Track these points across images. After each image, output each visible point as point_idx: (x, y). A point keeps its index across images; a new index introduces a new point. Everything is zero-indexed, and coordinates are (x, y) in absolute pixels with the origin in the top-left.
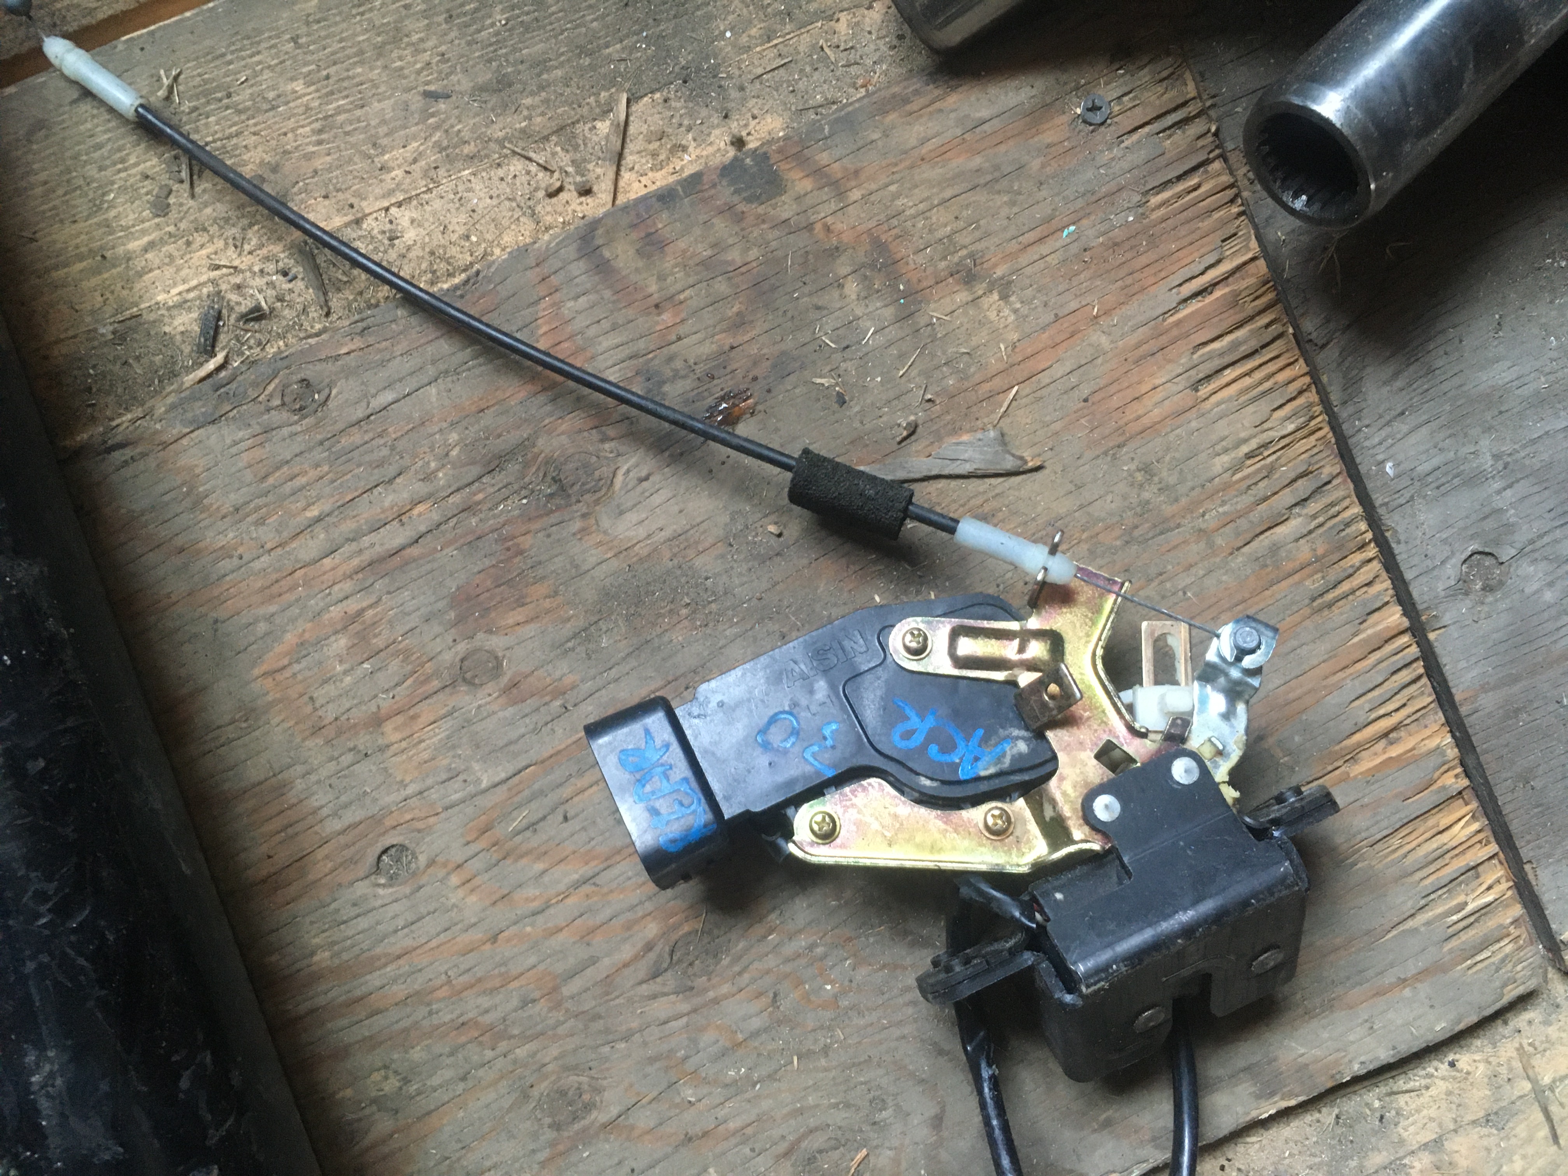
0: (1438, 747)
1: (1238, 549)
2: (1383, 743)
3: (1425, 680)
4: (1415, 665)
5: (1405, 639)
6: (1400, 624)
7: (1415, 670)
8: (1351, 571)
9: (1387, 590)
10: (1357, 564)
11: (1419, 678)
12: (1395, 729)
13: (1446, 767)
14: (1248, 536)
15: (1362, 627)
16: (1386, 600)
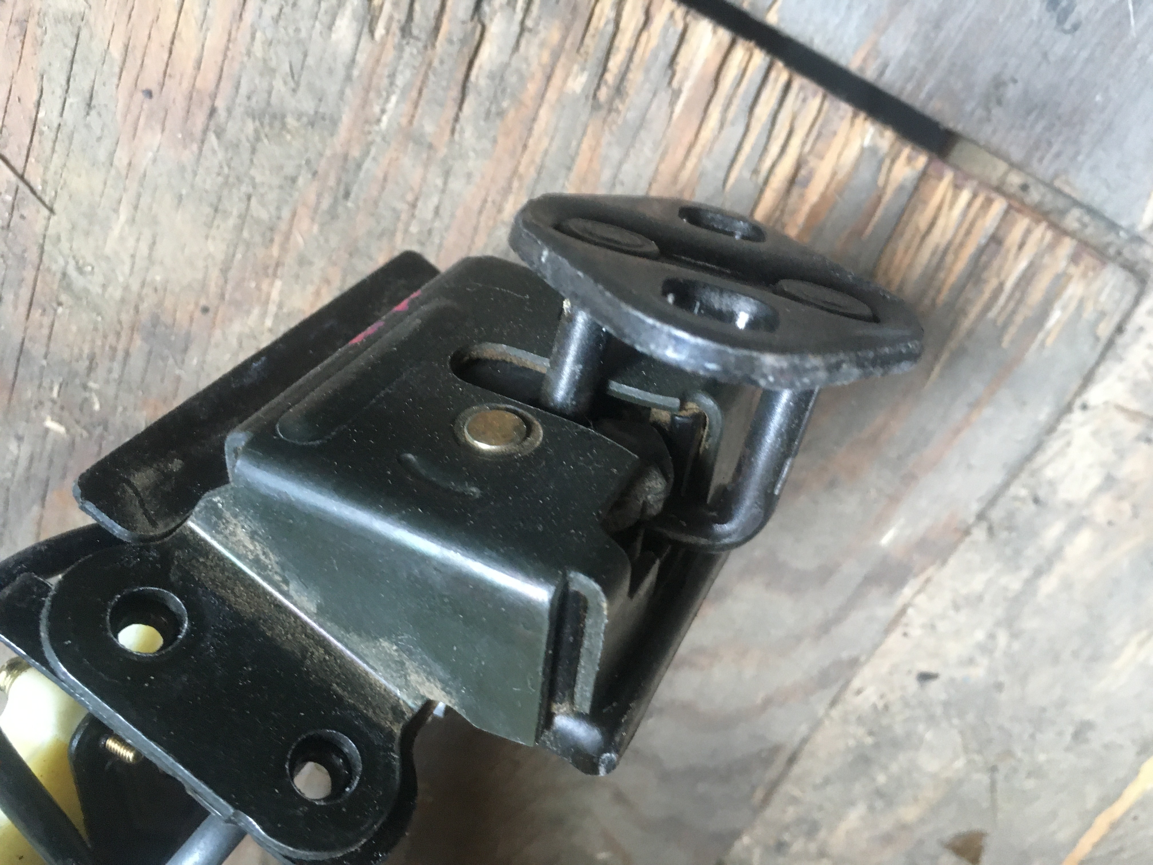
0: (863, 150)
1: (456, 119)
2: (796, 191)
3: (799, 81)
4: (773, 75)
5: (740, 53)
6: (719, 44)
7: (776, 80)
8: (610, 28)
9: (672, 14)
10: (612, 15)
11: (788, 86)
12: (799, 166)
13: (887, 162)
14: (455, 92)
15: (675, 84)
16: (680, 27)
